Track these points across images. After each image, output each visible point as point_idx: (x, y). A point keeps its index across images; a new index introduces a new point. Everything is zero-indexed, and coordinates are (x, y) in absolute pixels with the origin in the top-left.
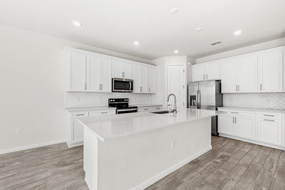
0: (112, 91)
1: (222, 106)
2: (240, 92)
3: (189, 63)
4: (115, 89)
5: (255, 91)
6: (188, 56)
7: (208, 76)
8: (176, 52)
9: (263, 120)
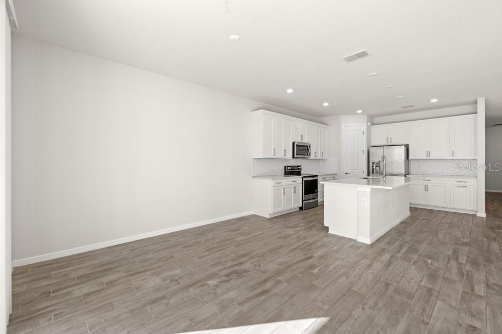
0: (293, 157)
1: (408, 174)
2: (431, 158)
3: (369, 124)
4: (297, 155)
5: (447, 157)
6: (368, 115)
7: (392, 139)
8: (359, 112)
9: (456, 186)
